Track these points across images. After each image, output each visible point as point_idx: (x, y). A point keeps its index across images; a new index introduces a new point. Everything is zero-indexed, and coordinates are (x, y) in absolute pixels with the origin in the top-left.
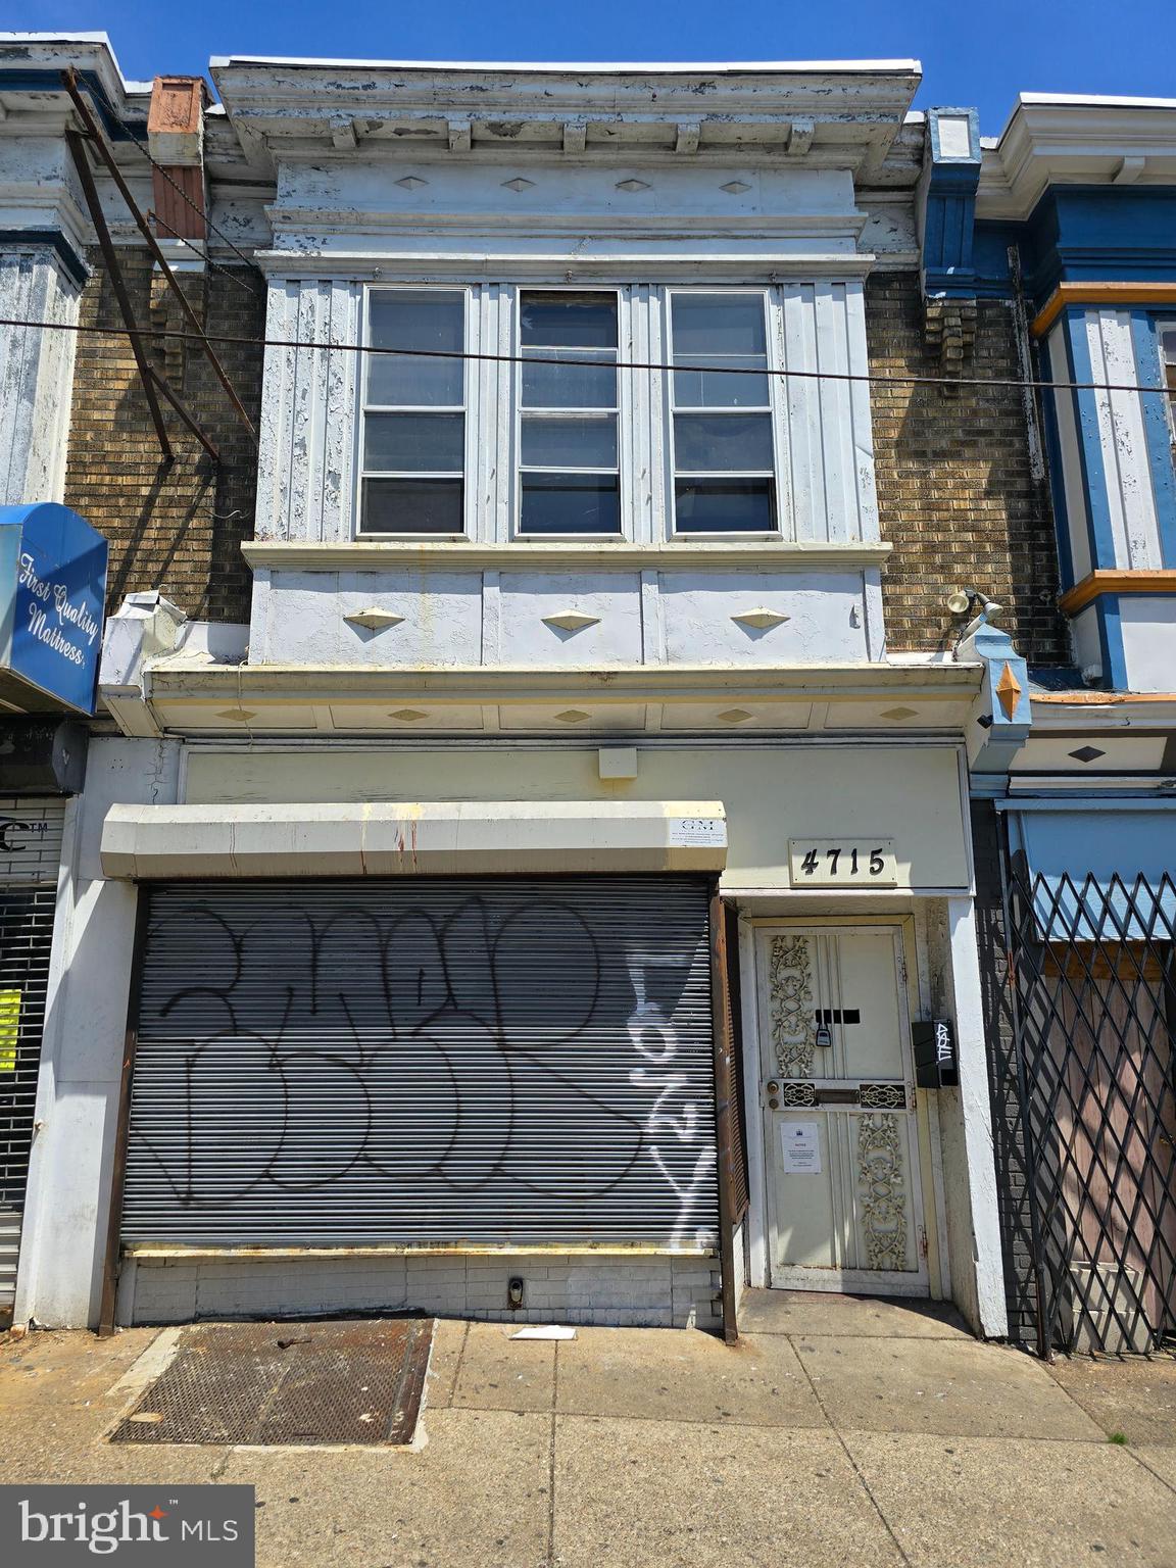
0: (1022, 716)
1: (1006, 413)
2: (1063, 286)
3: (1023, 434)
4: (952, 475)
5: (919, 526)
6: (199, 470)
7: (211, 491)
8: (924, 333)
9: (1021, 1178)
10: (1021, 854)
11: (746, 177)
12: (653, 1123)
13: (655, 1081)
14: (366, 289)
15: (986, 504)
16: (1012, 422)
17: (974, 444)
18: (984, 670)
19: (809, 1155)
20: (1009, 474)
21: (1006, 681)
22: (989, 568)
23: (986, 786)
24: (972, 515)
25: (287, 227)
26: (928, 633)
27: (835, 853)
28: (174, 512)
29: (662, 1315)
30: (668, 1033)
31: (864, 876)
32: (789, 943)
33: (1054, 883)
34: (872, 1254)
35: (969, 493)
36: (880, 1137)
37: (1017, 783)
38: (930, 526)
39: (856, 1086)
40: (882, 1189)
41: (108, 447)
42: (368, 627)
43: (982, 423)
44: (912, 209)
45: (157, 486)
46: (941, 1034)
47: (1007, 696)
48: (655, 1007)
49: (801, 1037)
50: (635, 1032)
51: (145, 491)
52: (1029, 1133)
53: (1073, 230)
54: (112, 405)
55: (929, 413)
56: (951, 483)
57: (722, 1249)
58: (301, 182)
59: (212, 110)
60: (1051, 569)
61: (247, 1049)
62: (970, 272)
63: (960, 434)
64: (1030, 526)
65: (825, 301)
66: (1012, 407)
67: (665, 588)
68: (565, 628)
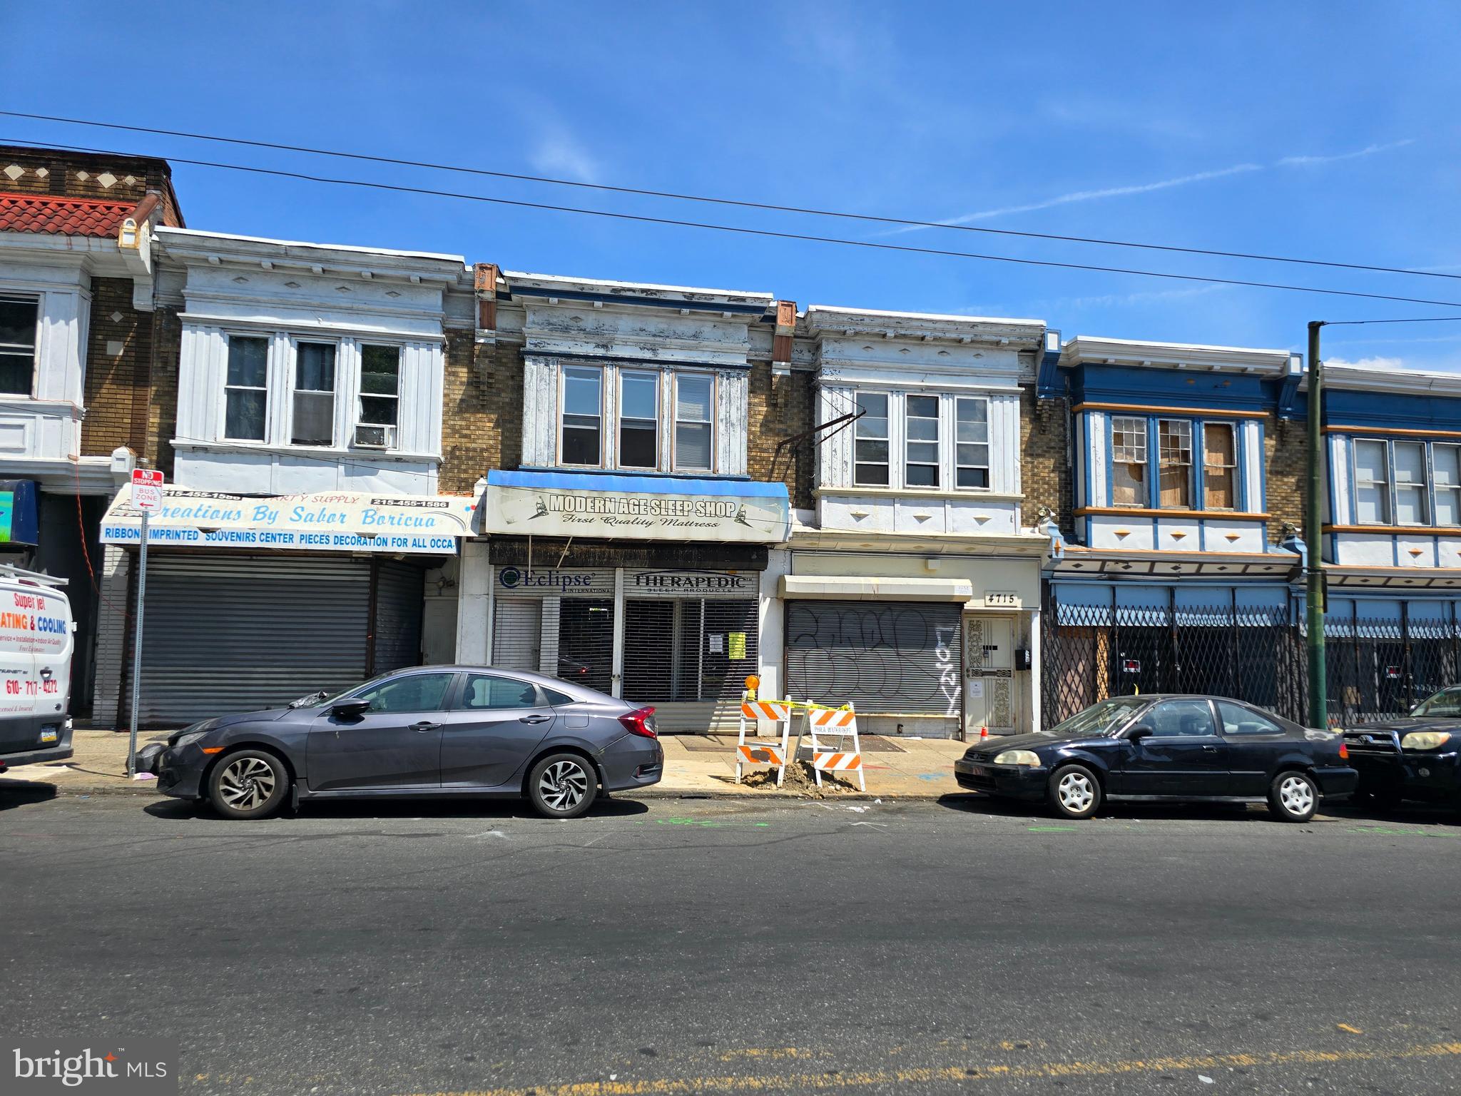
0: (1061, 556)
1: (1060, 441)
2: (1084, 403)
3: (1065, 449)
4: (1041, 463)
5: (1030, 482)
6: (790, 451)
7: (794, 460)
8: (1036, 410)
9: (1047, 697)
10: (1055, 597)
11: (981, 352)
12: (943, 679)
13: (945, 666)
14: (856, 392)
15: (1052, 475)
16: (1062, 444)
17: (1049, 452)
18: (1051, 540)
19: (979, 692)
20: (1060, 464)
21: (1057, 544)
22: (1052, 498)
23: (1047, 575)
24: (1047, 479)
25: (827, 366)
26: (1031, 520)
27: (999, 596)
28: (782, 467)
29: (943, 736)
30: (947, 652)
31: (1007, 603)
32: (975, 623)
33: (1064, 606)
34: (997, 722)
35: (1047, 470)
36: (1003, 686)
37: (1056, 574)
38: (1034, 482)
39: (995, 670)
40: (1002, 703)
41: (758, 442)
42: (858, 517)
43: (1052, 444)
44: (1035, 359)
45: (776, 457)
46: (1027, 653)
47: (1057, 549)
48: (943, 644)
49: (978, 654)
50: (938, 651)
51: (772, 459)
52: (1051, 682)
53: (1089, 379)
54: (758, 425)
55: (1035, 439)
56: (1041, 466)
57: (962, 716)
58: (830, 348)
59: (798, 315)
60: (1071, 499)
61: (823, 652)
62: (1053, 388)
63: (1045, 448)
64: (1065, 483)
65: (1007, 403)
66: (1063, 439)
67: (953, 506)
68: (921, 519)
